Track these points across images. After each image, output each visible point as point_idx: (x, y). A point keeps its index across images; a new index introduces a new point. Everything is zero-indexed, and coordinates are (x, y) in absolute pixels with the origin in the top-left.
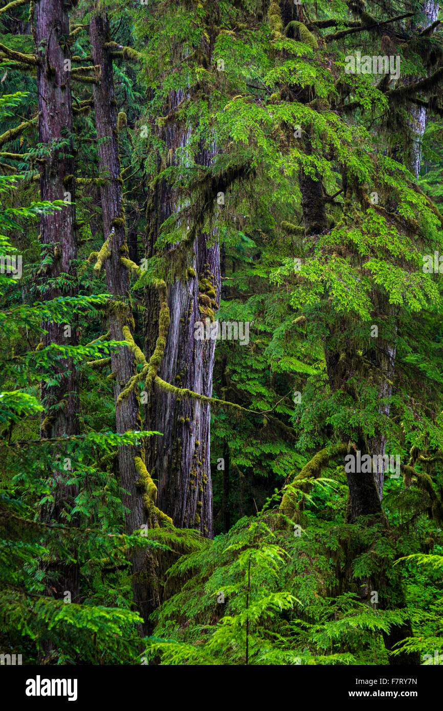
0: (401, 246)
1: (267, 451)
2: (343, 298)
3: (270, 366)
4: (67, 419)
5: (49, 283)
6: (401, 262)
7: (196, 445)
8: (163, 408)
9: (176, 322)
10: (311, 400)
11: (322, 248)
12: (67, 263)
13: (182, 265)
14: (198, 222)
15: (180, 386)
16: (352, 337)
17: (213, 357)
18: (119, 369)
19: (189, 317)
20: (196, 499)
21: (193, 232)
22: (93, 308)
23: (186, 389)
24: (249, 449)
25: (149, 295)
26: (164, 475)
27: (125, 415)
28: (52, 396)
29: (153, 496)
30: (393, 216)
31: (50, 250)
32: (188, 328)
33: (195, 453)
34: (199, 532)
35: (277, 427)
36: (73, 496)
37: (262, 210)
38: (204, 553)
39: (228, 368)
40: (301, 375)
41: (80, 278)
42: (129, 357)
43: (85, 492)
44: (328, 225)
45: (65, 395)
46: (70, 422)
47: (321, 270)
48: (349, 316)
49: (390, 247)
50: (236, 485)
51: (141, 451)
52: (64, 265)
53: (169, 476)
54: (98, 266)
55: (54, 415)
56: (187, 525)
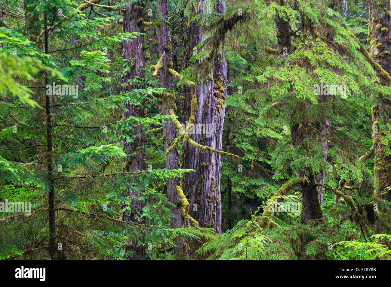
0: (336, 60)
1: (253, 183)
2: (301, 90)
3: (255, 133)
4: (139, 162)
5: (128, 83)
6: (336, 69)
7: (212, 179)
8: (193, 157)
9: (201, 107)
10: (282, 151)
11: (289, 62)
12: (139, 71)
13: (206, 72)
14: (215, 46)
15: (203, 145)
16: (306, 115)
17: (222, 128)
18: (168, 134)
19: (208, 104)
20: (212, 211)
21: (213, 52)
22: (154, 97)
23: (207, 146)
24: (243, 183)
25: (185, 91)
26: (193, 197)
27: (171, 161)
28: (130, 149)
29: (187, 209)
30: (331, 43)
31: (129, 63)
32: (208, 110)
33: (212, 184)
34: (214, 230)
35: (260, 169)
36: (142, 207)
37: (253, 40)
38: (218, 241)
39: (231, 135)
40: (274, 139)
41: (146, 79)
42: (173, 127)
43: (149, 205)
44: (293, 49)
45: (137, 148)
46: (140, 164)
47: (289, 74)
48: (305, 102)
49: (330, 61)
50: (235, 203)
51: (180, 182)
52: (137, 72)
53: (196, 197)
54: (155, 73)
55: (131, 160)
56: (207, 226)
